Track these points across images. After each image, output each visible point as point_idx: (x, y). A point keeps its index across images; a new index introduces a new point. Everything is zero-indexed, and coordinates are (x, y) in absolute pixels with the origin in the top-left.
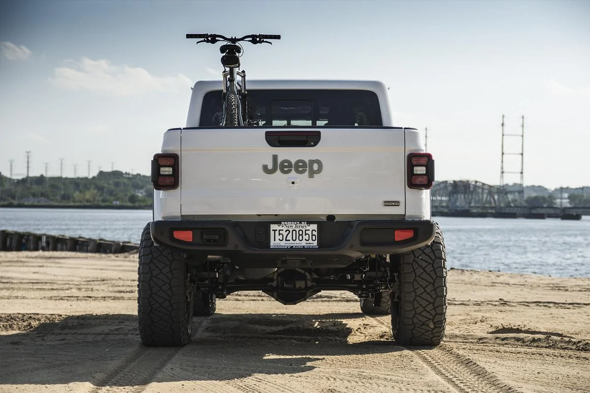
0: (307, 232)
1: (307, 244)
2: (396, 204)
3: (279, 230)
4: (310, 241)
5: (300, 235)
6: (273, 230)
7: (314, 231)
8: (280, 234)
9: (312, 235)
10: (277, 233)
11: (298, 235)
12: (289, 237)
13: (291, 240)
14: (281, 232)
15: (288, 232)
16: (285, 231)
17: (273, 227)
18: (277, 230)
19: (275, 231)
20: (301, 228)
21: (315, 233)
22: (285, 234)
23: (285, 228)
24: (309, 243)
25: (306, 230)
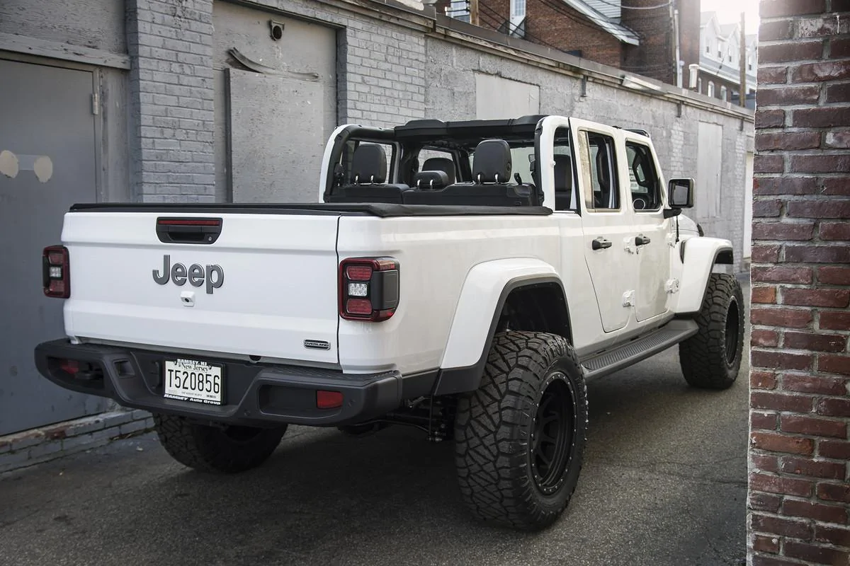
0: (209, 378)
1: (208, 396)
2: (323, 346)
3: (176, 371)
4: (212, 393)
5: (200, 382)
6: (169, 370)
7: (216, 378)
8: (176, 377)
9: (215, 384)
10: (173, 373)
11: (197, 381)
12: (187, 384)
13: (189, 388)
14: (178, 374)
15: (186, 374)
16: (182, 372)
17: (169, 365)
18: (173, 371)
19: (171, 371)
20: (201, 372)
21: (218, 381)
22: (183, 378)
23: (183, 370)
24: (211, 396)
25: (207, 375)
